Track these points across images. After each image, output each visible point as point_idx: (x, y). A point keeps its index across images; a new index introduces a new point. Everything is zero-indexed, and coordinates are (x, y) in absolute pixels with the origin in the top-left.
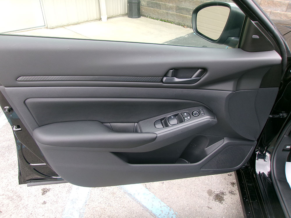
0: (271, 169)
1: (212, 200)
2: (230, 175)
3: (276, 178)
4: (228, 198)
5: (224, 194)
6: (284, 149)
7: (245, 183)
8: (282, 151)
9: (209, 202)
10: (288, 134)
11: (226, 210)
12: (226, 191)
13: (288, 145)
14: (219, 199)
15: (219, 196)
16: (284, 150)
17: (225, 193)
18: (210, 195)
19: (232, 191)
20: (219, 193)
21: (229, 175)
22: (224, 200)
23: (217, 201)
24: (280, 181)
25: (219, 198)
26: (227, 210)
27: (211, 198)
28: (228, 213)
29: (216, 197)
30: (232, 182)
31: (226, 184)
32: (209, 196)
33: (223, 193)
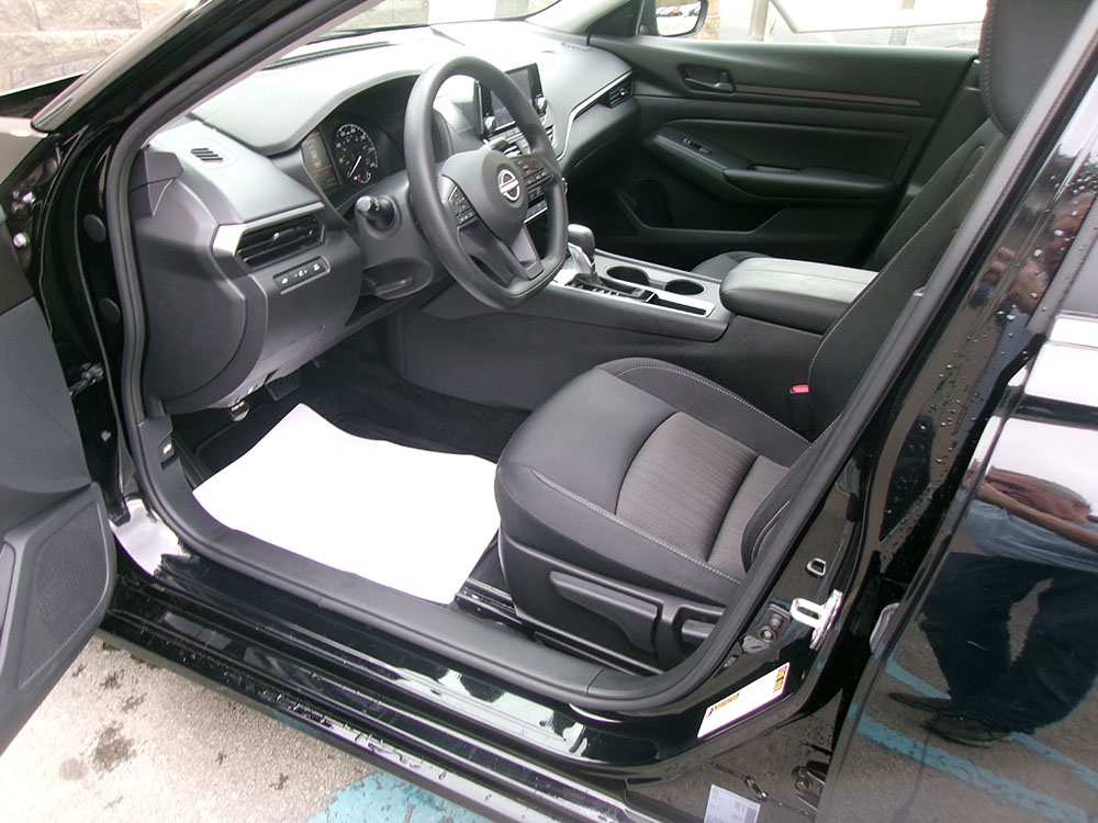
0: (177, 534)
1: (101, 777)
2: (80, 670)
3: (206, 541)
4: (134, 727)
5: (115, 727)
6: (164, 459)
7: (150, 626)
8: (163, 468)
9: (98, 794)
10: (143, 416)
11: (162, 757)
12: (113, 716)
13: (164, 444)
14: (116, 755)
15: (108, 747)
16: (165, 464)
17: (114, 723)
18: (80, 775)
19: (128, 701)
20: (99, 743)
21: (75, 675)
22: (130, 743)
23: (114, 765)
24: (218, 540)
25: (112, 750)
26: (163, 752)
27: (92, 775)
28: (174, 756)
29: (103, 760)
30: (104, 681)
31: (91, 701)
32: (80, 782)
33: (110, 732)
